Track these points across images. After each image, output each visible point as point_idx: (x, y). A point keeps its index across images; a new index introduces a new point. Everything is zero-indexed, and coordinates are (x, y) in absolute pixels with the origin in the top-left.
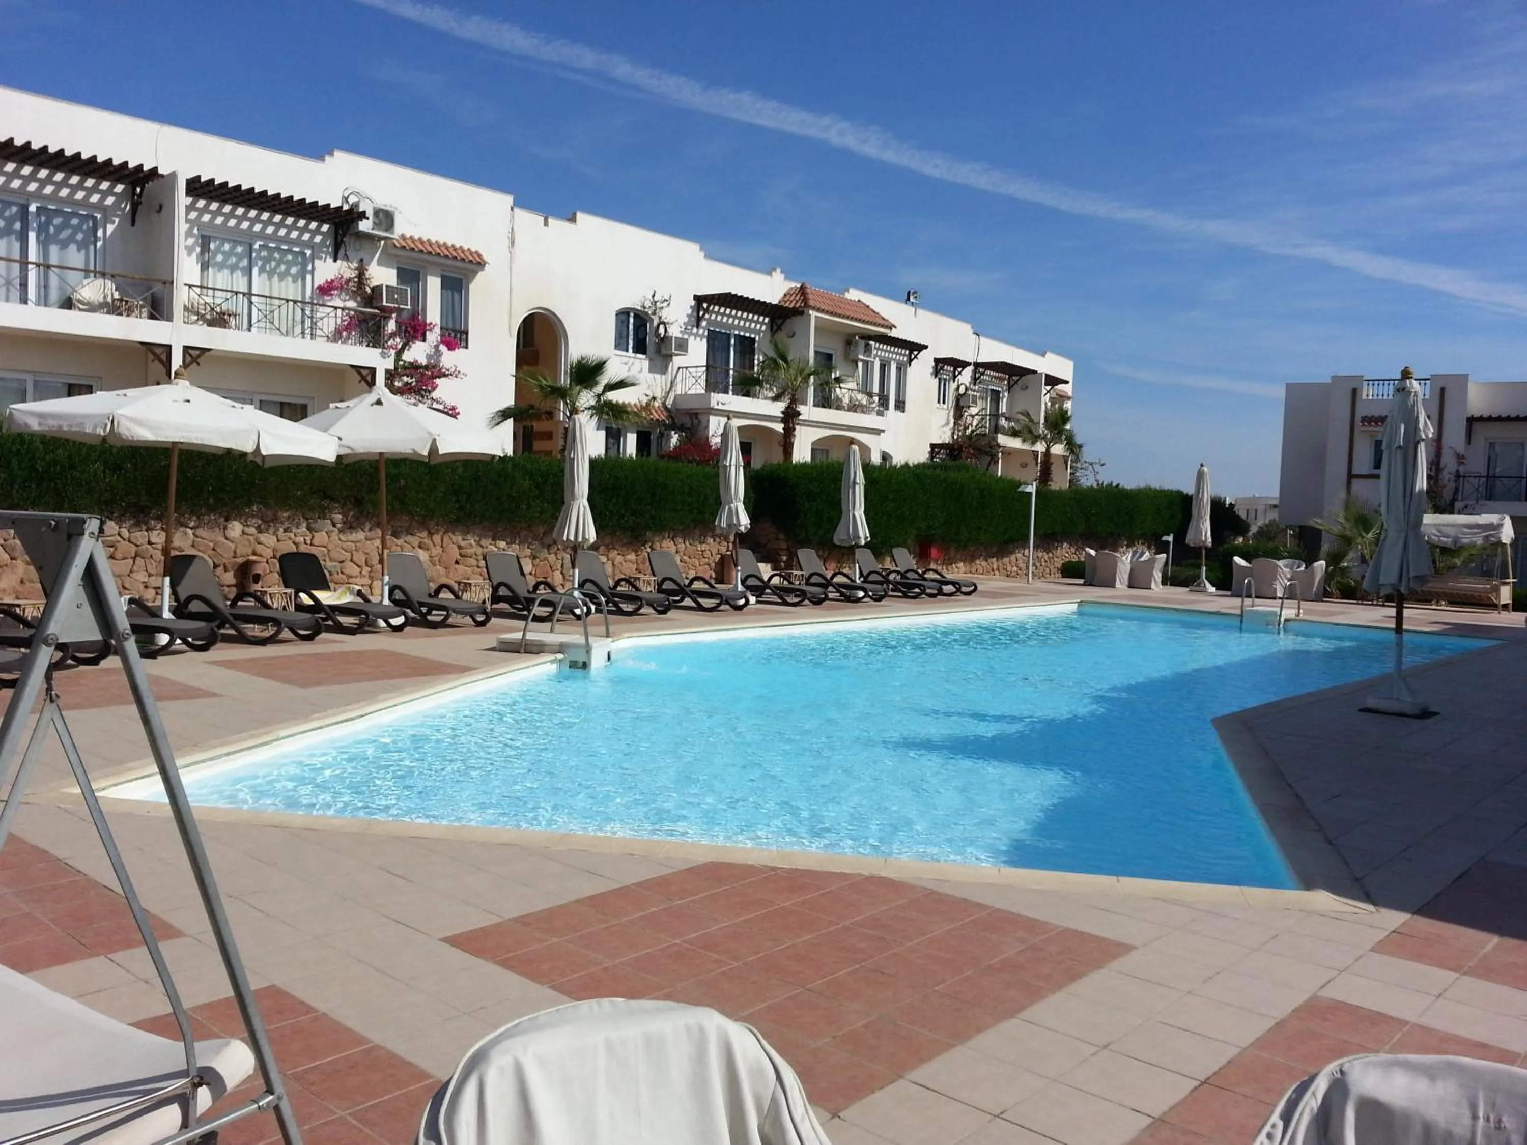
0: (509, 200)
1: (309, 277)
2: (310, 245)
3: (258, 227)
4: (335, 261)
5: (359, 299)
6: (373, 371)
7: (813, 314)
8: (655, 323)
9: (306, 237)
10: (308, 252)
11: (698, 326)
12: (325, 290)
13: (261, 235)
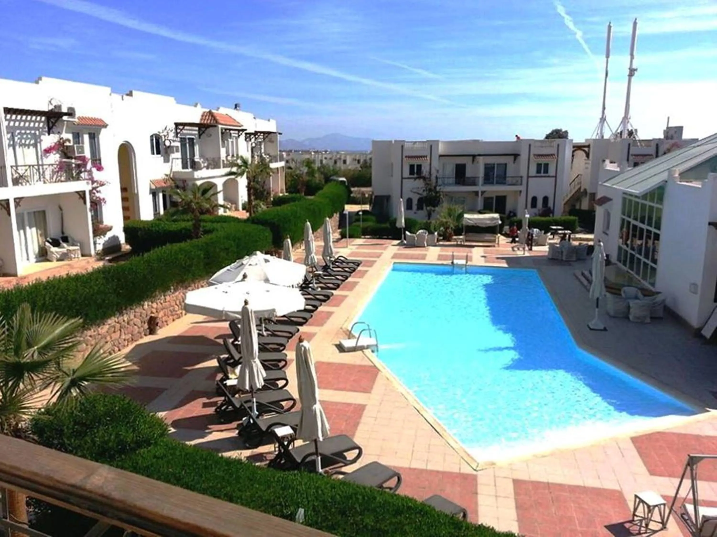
0: (108, 90)
1: (39, 145)
2: (38, 129)
3: (17, 124)
4: (49, 134)
5: (60, 152)
6: (84, 192)
7: (220, 126)
8: (163, 140)
9: (37, 125)
10: (37, 133)
11: (177, 137)
12: (48, 151)
13: (19, 128)
